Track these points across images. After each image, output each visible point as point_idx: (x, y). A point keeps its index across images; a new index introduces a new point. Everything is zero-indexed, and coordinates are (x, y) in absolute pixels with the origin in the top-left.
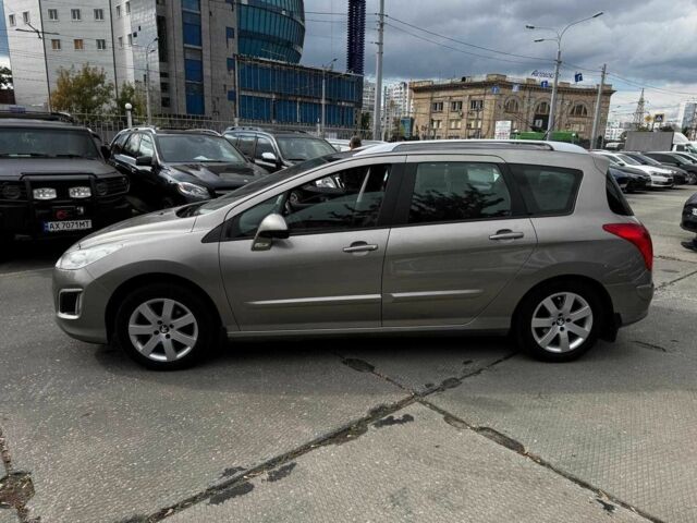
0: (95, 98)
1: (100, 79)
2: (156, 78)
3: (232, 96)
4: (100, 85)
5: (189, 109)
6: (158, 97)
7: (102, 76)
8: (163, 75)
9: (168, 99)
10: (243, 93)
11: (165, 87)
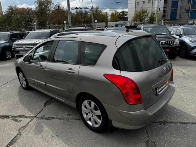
0: (144, 17)
1: (146, 12)
2: (162, 9)
3: (188, 11)
4: (145, 13)
5: (171, 17)
6: (162, 15)
7: (146, 11)
8: (164, 7)
9: (165, 15)
10: (193, 10)
11: (164, 11)
